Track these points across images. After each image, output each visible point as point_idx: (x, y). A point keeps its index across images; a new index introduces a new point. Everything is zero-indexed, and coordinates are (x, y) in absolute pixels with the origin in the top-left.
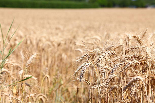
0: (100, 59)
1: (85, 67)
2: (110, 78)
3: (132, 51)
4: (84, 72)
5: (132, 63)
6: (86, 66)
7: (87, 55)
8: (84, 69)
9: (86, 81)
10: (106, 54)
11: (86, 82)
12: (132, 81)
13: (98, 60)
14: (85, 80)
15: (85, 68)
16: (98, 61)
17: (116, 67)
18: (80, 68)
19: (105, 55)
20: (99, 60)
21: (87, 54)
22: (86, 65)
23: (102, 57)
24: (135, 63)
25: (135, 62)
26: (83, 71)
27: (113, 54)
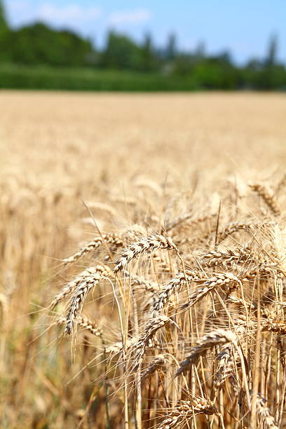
0: (124, 261)
1: (83, 285)
2: (150, 327)
3: (234, 237)
4: (80, 301)
5: (219, 281)
6: (88, 283)
7: (97, 246)
8: (82, 292)
9: (90, 327)
10: (141, 245)
11: (89, 329)
12: (201, 344)
13: (118, 263)
14: (85, 324)
15: (83, 289)
16: (116, 268)
17: (170, 287)
18: (72, 284)
19: (138, 249)
20: (120, 265)
21: (96, 242)
22: (88, 279)
23: (131, 254)
24: (227, 280)
25: (226, 278)
26: (78, 300)
27: (167, 245)
